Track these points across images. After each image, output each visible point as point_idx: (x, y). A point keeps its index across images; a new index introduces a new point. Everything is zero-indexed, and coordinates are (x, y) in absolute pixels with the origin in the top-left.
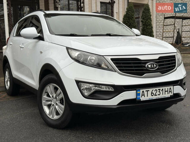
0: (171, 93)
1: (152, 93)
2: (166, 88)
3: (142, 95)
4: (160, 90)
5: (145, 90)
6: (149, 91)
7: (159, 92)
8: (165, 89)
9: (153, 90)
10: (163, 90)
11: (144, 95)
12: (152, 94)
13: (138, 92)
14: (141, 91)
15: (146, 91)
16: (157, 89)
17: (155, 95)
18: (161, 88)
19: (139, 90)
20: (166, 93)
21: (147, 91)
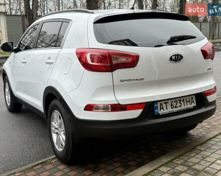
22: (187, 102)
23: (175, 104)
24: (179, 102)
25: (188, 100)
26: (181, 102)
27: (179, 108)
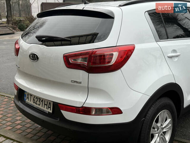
22: (45, 104)
23: (36, 100)
24: (39, 100)
25: (46, 103)
26: (40, 101)
27: (38, 106)
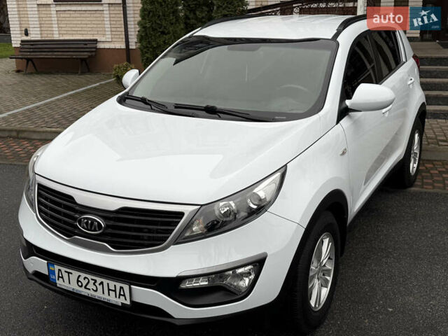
0: (126, 299)
1: (78, 281)
2: (112, 284)
3: (59, 277)
4: (96, 281)
5: (63, 269)
6: (71, 273)
7: (94, 284)
8: (108, 284)
9: (80, 276)
10: (102, 283)
11: (62, 277)
12: (80, 284)
13: (51, 268)
14: (57, 268)
15: (66, 272)
16: (90, 277)
17: (85, 287)
18: (99, 280)
19: (53, 265)
20: (112, 293)
21: (69, 273)
